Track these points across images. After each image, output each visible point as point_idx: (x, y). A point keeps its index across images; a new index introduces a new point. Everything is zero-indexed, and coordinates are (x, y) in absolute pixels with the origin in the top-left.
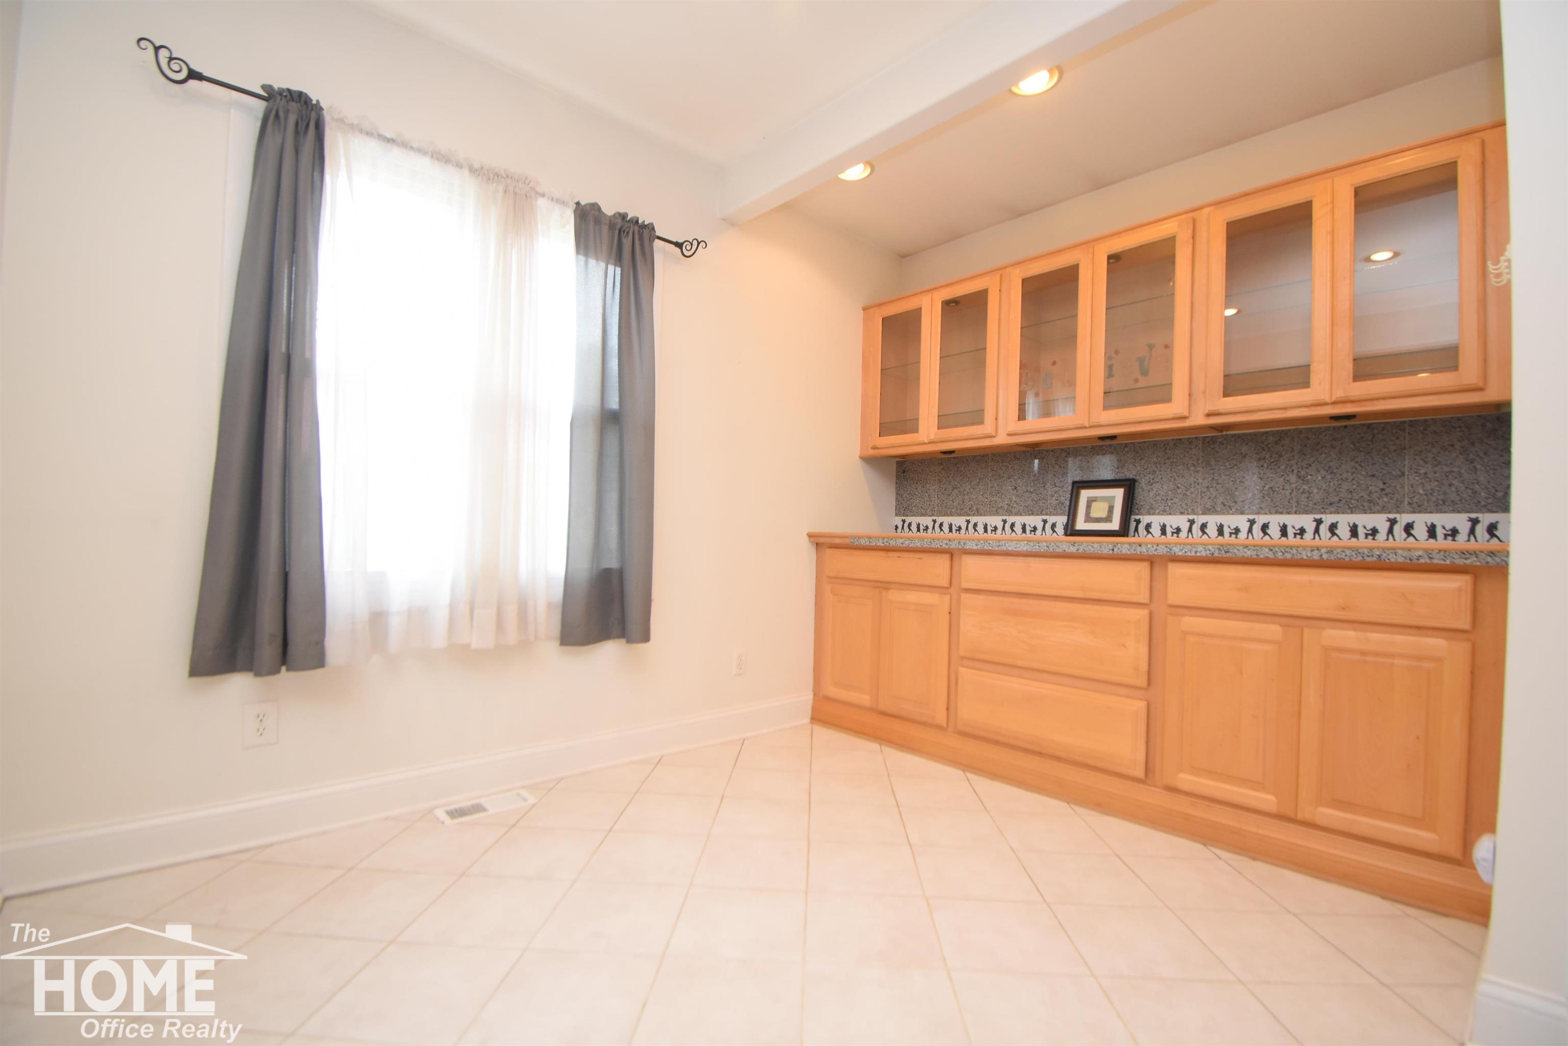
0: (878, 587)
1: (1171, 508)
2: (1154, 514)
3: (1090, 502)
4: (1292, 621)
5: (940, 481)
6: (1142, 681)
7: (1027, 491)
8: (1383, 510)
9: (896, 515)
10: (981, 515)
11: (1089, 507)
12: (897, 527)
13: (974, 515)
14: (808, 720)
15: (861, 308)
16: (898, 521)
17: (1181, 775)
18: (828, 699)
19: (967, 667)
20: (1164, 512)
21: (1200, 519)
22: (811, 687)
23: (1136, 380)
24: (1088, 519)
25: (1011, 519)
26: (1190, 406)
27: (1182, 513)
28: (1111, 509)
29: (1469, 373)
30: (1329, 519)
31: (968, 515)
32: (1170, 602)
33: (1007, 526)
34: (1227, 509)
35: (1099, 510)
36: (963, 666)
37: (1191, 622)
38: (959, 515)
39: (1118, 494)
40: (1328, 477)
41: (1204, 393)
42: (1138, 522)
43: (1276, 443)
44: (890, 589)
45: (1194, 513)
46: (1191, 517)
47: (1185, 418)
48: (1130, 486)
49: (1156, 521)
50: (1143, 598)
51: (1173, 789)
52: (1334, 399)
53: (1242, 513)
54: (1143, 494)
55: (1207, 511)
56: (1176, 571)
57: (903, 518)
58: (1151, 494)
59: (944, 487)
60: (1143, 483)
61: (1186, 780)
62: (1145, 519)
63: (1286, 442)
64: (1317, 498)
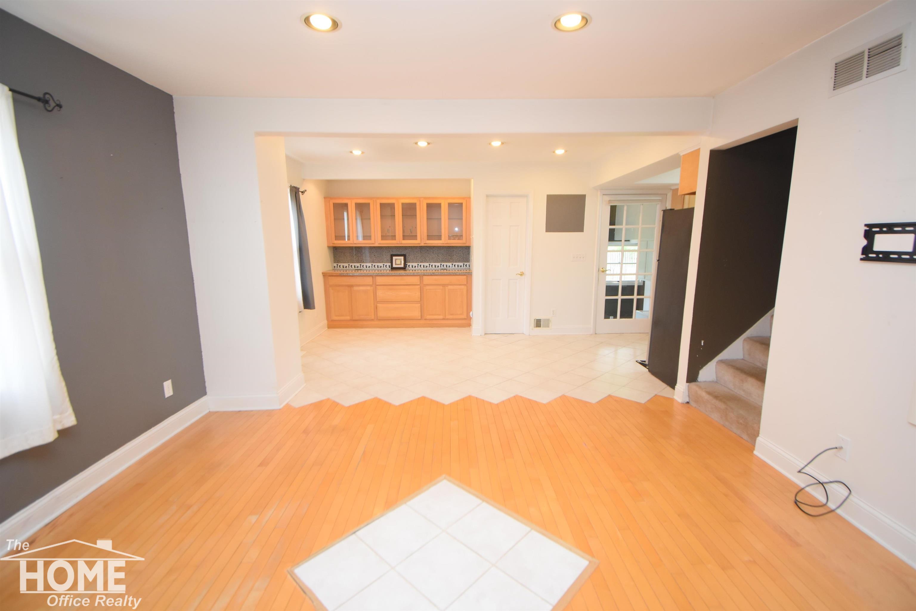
0: (349, 287)
1: (414, 261)
2: (410, 263)
3: (396, 260)
4: (444, 285)
5: (350, 253)
6: (420, 300)
7: (378, 256)
8: (451, 262)
9: (334, 263)
10: (365, 263)
11: (395, 261)
12: (335, 267)
13: (362, 263)
14: (327, 328)
15: (323, 197)
16: (335, 265)
17: (428, 316)
18: (333, 321)
19: (379, 304)
20: (412, 262)
21: (420, 264)
22: (325, 318)
23: (410, 234)
24: (396, 264)
25: (374, 264)
26: (421, 241)
27: (416, 263)
28: (401, 262)
29: (464, 241)
30: (443, 264)
31: (361, 263)
32: (424, 284)
33: (373, 266)
34: (425, 262)
35: (398, 262)
36: (378, 304)
37: (428, 287)
38: (358, 263)
39: (402, 258)
40: (442, 255)
41: (423, 239)
42: (407, 265)
43: (433, 248)
44: (354, 287)
45: (418, 262)
46: (418, 264)
47: (419, 244)
48: (404, 256)
49: (411, 264)
50: (419, 283)
51: (426, 319)
52: (445, 243)
53: (428, 263)
54: (408, 258)
55: (421, 262)
56: (425, 277)
57: (337, 264)
58: (409, 258)
59: (351, 254)
60: (407, 255)
61: (428, 317)
62: (408, 264)
63: (435, 248)
64: (441, 260)
